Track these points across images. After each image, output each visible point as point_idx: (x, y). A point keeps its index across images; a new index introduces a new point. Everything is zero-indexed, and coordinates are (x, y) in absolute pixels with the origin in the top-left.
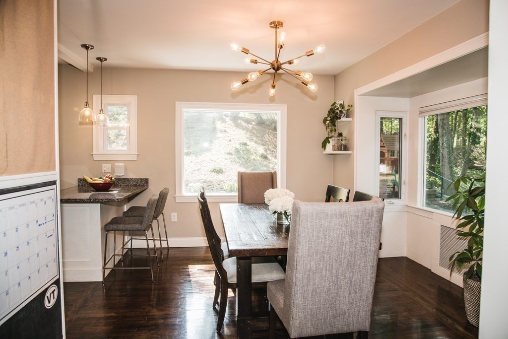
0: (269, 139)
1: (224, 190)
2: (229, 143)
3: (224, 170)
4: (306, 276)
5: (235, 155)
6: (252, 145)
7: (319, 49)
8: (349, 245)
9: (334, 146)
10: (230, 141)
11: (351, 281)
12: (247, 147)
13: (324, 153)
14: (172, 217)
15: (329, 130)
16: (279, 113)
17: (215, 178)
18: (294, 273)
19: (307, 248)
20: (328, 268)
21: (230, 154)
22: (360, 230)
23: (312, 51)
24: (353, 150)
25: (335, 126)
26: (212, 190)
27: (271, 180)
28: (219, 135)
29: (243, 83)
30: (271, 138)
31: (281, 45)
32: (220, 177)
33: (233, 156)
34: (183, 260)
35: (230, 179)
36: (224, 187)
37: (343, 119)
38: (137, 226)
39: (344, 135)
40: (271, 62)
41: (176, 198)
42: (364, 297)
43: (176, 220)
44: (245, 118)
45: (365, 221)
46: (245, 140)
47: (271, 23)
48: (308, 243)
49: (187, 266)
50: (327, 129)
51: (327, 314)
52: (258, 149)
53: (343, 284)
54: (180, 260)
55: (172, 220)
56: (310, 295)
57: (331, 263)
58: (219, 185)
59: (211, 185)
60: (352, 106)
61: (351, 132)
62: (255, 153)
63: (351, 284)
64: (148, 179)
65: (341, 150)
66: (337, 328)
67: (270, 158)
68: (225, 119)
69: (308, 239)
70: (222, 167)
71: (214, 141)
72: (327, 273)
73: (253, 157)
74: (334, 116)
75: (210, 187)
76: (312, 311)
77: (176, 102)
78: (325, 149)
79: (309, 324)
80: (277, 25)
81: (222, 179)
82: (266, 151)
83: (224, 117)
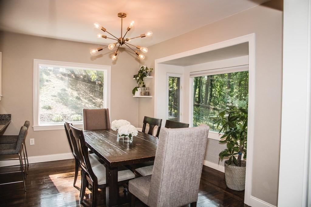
0: (80, 87)
1: (53, 121)
2: (53, 89)
3: (52, 107)
4: (169, 174)
5: (58, 97)
6: (69, 91)
7: (149, 34)
8: (193, 153)
9: (141, 93)
10: (54, 87)
11: (191, 174)
12: (66, 92)
13: (134, 96)
14: (31, 142)
15: (138, 83)
16: (106, 71)
17: (45, 113)
18: (162, 174)
19: (171, 157)
20: (181, 167)
21: (55, 96)
22: (198, 143)
23: (145, 34)
24: (153, 95)
25: (143, 80)
26: (44, 120)
27: (105, 114)
28: (46, 83)
29: (99, 51)
30: (81, 87)
31: (130, 29)
32: (49, 112)
33: (57, 98)
34: (43, 172)
35: (56, 113)
36: (53, 118)
37: (148, 77)
38: (12, 151)
39: (146, 86)
40: (119, 38)
41: (34, 128)
42: (197, 183)
43: (33, 144)
44: (63, 73)
45: (201, 138)
46: (64, 87)
47: (119, 14)
48: (172, 154)
49: (48, 176)
50: (137, 82)
51: (178, 195)
52: (73, 93)
53: (188, 176)
54: (41, 172)
55: (31, 144)
56: (170, 186)
57: (183, 165)
58: (49, 117)
59: (43, 118)
60: (153, 69)
61: (152, 85)
62: (72, 96)
63: (191, 175)
64: (10, 115)
65: (146, 95)
66: (182, 203)
67: (82, 99)
68: (49, 73)
69: (172, 151)
70: (50, 105)
71: (42, 87)
72: (180, 170)
73: (71, 98)
74: (142, 74)
75: (42, 119)
76: (170, 195)
77: (34, 59)
78: (134, 94)
79: (169, 204)
80: (122, 15)
81: (51, 113)
82: (79, 95)
83: (48, 71)
